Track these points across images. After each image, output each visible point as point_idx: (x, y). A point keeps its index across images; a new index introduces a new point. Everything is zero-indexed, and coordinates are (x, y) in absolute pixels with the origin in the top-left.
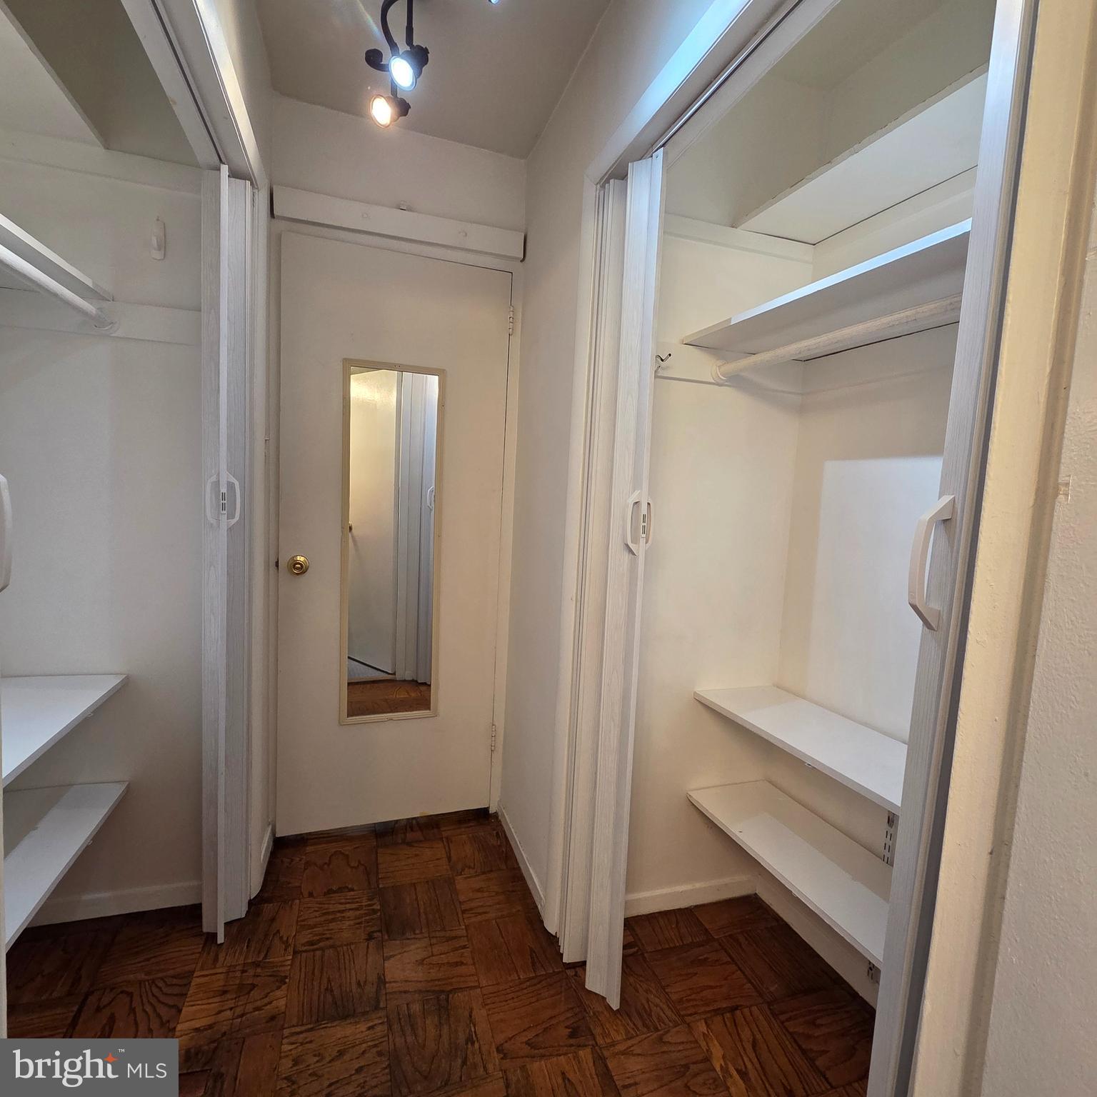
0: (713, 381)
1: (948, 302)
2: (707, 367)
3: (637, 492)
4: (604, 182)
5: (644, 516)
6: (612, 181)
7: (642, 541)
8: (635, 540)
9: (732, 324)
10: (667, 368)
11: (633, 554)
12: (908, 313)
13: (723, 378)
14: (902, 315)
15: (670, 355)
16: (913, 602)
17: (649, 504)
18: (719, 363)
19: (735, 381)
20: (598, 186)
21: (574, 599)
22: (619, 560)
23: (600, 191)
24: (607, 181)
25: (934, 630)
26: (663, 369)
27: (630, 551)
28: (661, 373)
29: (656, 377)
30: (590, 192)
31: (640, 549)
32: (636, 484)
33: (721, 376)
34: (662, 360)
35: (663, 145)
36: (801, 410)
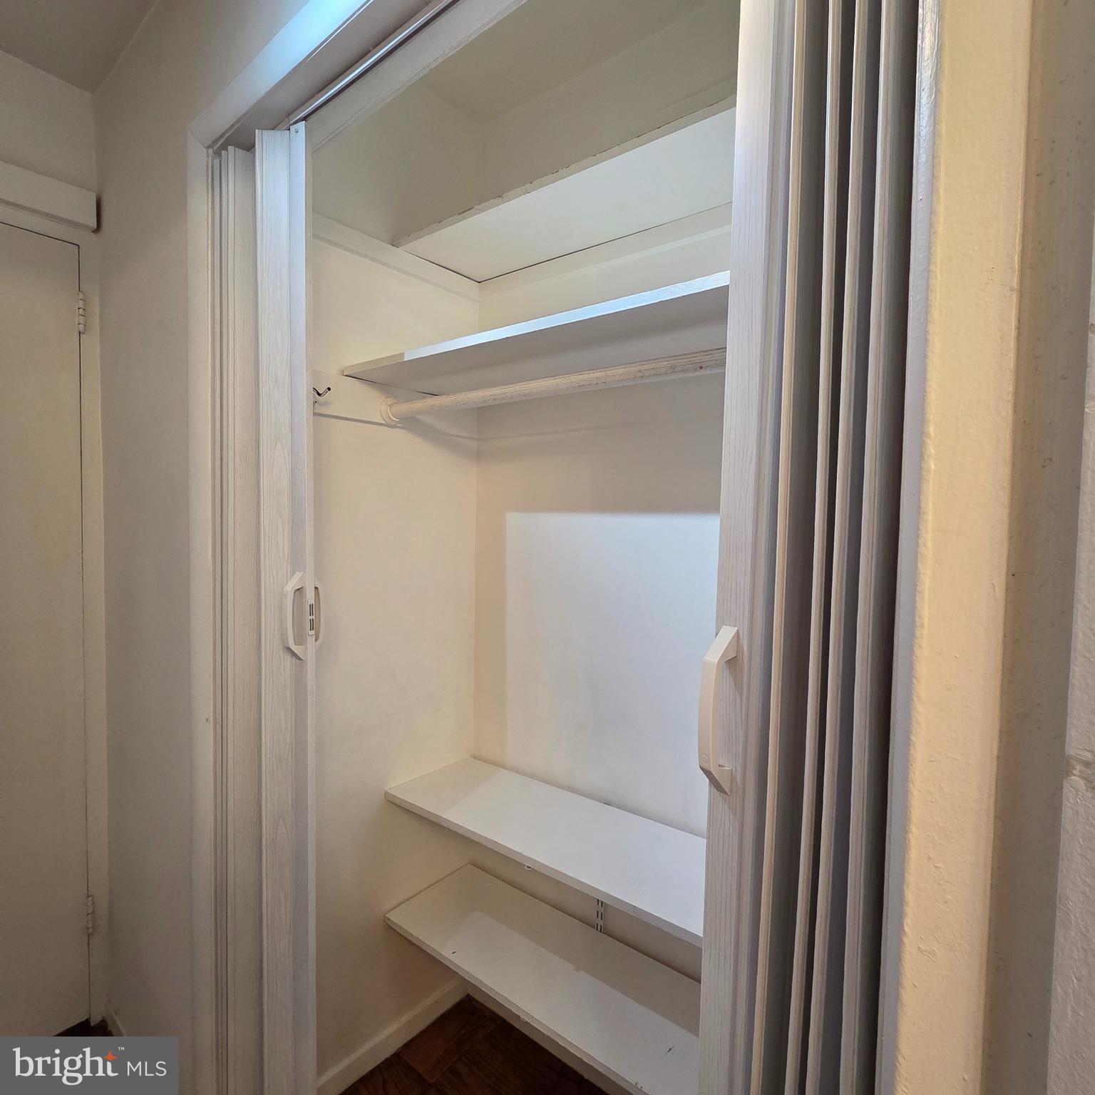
0: (384, 422)
1: (637, 369)
2: (375, 406)
3: (298, 576)
4: (220, 145)
5: (311, 606)
6: (231, 148)
7: (310, 641)
8: (300, 640)
9: (405, 360)
10: (326, 403)
11: (299, 658)
12: (598, 375)
13: (395, 419)
14: (591, 375)
15: (329, 389)
16: (705, 766)
17: (316, 588)
18: (390, 401)
19: (409, 423)
20: (211, 151)
21: (211, 719)
22: (277, 669)
23: (213, 159)
24: (224, 147)
25: (727, 794)
26: (321, 405)
27: (293, 654)
28: (320, 410)
29: (315, 414)
30: (199, 157)
31: (309, 650)
32: (296, 562)
33: (392, 417)
34: (319, 394)
35: (305, 119)
36: (478, 456)
